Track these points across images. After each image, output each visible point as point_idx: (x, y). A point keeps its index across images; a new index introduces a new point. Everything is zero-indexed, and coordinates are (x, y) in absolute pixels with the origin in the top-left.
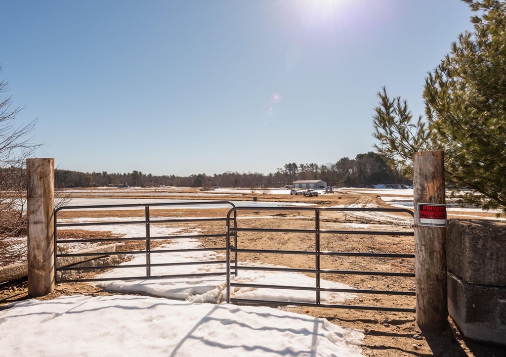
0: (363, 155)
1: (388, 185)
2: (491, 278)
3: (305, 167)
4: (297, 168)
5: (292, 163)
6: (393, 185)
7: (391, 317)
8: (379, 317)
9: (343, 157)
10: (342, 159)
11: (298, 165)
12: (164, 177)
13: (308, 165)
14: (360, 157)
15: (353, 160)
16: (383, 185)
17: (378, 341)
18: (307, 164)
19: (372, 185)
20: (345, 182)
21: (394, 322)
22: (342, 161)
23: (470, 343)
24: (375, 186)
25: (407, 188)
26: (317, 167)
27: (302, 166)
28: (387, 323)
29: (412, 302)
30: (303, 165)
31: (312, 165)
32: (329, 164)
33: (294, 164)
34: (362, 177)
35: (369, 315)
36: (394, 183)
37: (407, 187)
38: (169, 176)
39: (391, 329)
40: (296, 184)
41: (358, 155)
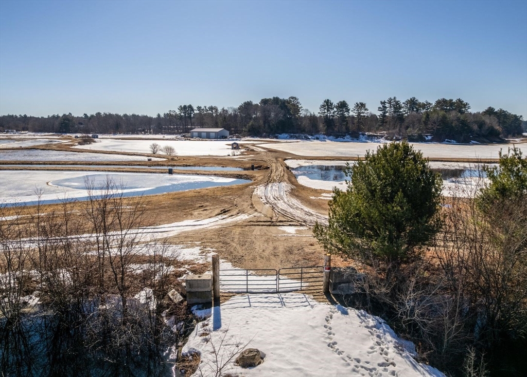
0: (268, 99)
1: (292, 134)
2: (338, 282)
3: (203, 110)
4: (193, 111)
5: (187, 105)
6: (297, 135)
7: (318, 291)
8: (315, 291)
9: (246, 101)
10: (245, 103)
11: (195, 108)
12: (11, 118)
13: (207, 108)
14: (265, 102)
15: (257, 105)
16: (286, 135)
17: (316, 297)
18: (205, 107)
19: (276, 135)
20: (249, 131)
21: (319, 292)
22: (245, 106)
23: (333, 295)
24: (280, 136)
25: (310, 139)
26: (217, 110)
27: (199, 108)
28: (317, 293)
29: (322, 287)
30: (201, 107)
31: (211, 108)
32: (231, 108)
33: (190, 107)
34: (266, 125)
35: (312, 291)
36: (297, 133)
37: (310, 137)
38: (18, 116)
39: (318, 294)
40: (194, 133)
41: (262, 100)
